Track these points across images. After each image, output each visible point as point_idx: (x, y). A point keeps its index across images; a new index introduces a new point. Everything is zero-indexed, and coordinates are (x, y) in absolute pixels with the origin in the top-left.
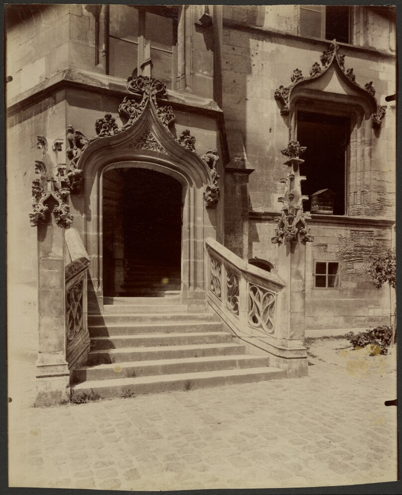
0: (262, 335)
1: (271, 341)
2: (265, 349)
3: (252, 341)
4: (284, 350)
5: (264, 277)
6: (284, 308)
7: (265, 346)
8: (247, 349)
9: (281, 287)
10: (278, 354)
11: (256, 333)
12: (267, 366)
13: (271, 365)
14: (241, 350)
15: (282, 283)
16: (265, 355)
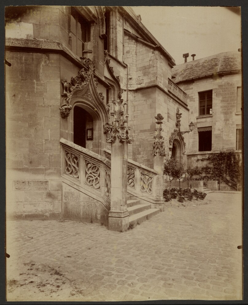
0: (147, 195)
1: (151, 198)
2: (149, 201)
3: (143, 198)
4: (158, 201)
5: (148, 170)
6: (157, 184)
7: (149, 200)
8: (141, 202)
9: (156, 174)
10: (155, 203)
11: (144, 194)
12: (151, 208)
13: (152, 208)
14: (138, 203)
15: (157, 173)
16: (149, 204)
